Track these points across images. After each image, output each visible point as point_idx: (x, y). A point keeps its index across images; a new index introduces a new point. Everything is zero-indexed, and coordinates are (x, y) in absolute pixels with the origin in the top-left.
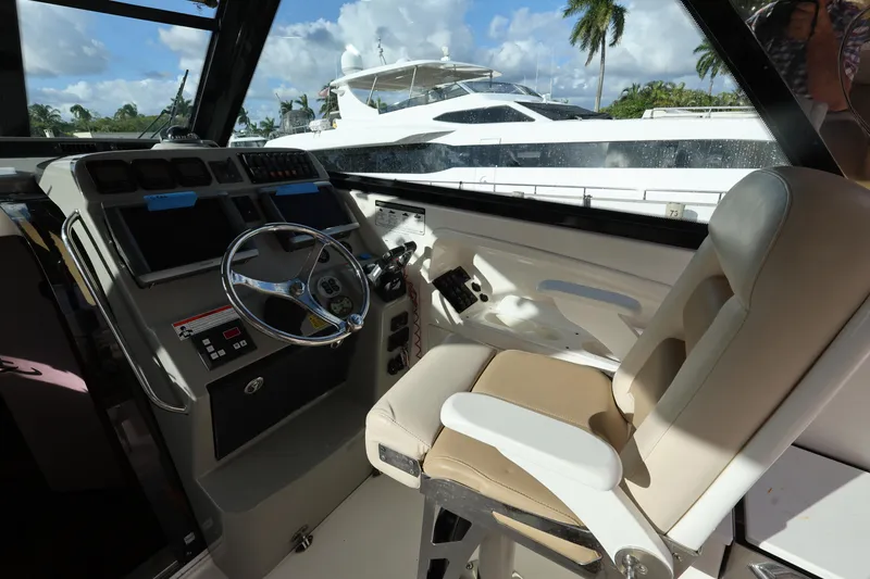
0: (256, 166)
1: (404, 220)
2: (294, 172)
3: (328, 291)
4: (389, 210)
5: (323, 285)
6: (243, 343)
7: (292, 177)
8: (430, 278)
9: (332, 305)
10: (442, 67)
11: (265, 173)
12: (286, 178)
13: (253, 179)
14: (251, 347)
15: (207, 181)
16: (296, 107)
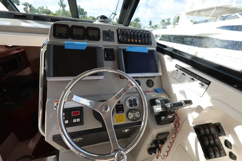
0: (123, 35)
1: (190, 81)
2: (140, 41)
3: (131, 105)
4: (183, 72)
5: (130, 101)
6: (78, 120)
7: (138, 43)
8: (193, 123)
9: (130, 114)
10: (230, 7)
11: (126, 39)
12: (134, 43)
13: (120, 41)
14: (81, 123)
15: (98, 39)
16: (166, 21)
